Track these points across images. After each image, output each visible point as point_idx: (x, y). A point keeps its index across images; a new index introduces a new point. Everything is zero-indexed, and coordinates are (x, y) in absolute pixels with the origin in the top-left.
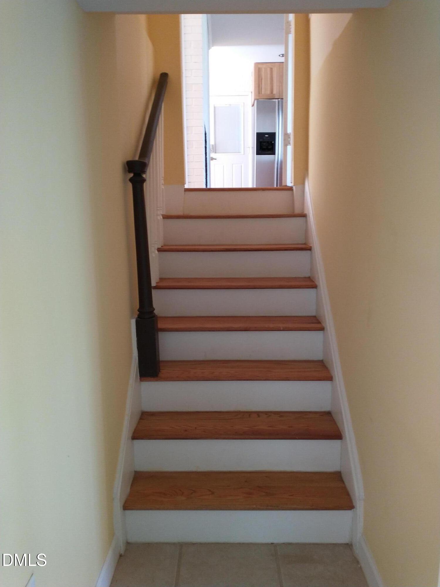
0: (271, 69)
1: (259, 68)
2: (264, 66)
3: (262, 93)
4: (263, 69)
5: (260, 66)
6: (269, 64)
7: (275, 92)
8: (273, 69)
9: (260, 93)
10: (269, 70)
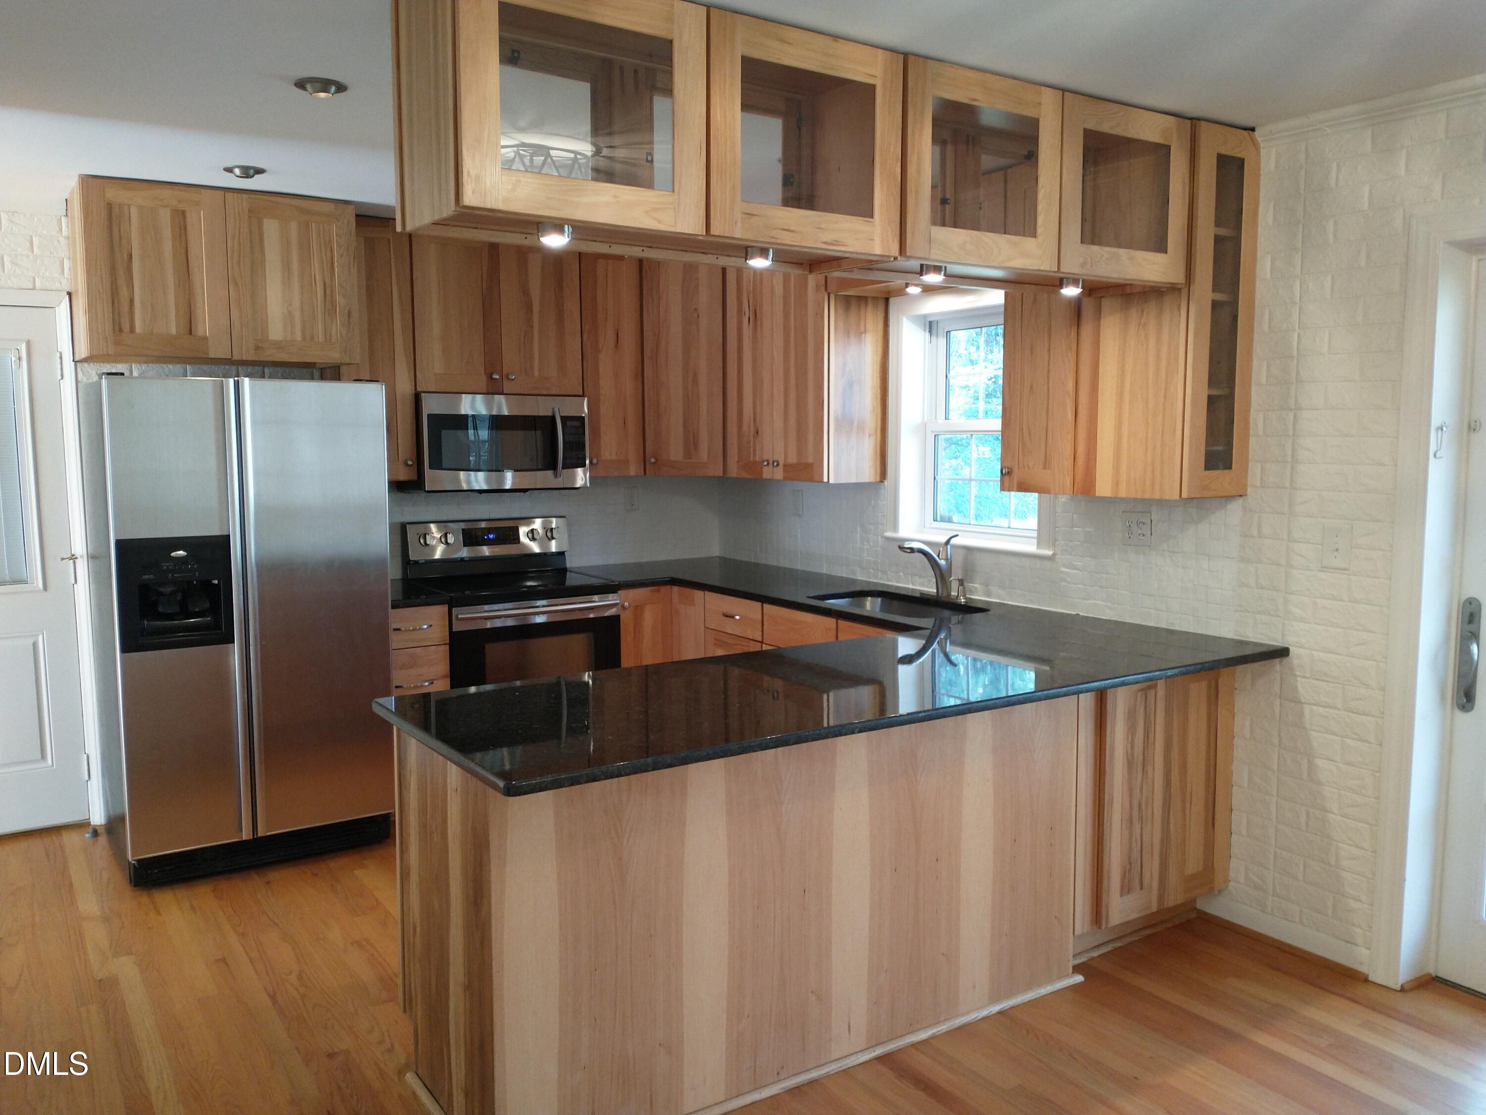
0: (180, 218)
1: (110, 206)
2: (138, 199)
3: (132, 329)
4: (134, 212)
5: (113, 194)
6: (166, 192)
7: (205, 326)
8: (191, 218)
9: (126, 327)
10: (165, 217)
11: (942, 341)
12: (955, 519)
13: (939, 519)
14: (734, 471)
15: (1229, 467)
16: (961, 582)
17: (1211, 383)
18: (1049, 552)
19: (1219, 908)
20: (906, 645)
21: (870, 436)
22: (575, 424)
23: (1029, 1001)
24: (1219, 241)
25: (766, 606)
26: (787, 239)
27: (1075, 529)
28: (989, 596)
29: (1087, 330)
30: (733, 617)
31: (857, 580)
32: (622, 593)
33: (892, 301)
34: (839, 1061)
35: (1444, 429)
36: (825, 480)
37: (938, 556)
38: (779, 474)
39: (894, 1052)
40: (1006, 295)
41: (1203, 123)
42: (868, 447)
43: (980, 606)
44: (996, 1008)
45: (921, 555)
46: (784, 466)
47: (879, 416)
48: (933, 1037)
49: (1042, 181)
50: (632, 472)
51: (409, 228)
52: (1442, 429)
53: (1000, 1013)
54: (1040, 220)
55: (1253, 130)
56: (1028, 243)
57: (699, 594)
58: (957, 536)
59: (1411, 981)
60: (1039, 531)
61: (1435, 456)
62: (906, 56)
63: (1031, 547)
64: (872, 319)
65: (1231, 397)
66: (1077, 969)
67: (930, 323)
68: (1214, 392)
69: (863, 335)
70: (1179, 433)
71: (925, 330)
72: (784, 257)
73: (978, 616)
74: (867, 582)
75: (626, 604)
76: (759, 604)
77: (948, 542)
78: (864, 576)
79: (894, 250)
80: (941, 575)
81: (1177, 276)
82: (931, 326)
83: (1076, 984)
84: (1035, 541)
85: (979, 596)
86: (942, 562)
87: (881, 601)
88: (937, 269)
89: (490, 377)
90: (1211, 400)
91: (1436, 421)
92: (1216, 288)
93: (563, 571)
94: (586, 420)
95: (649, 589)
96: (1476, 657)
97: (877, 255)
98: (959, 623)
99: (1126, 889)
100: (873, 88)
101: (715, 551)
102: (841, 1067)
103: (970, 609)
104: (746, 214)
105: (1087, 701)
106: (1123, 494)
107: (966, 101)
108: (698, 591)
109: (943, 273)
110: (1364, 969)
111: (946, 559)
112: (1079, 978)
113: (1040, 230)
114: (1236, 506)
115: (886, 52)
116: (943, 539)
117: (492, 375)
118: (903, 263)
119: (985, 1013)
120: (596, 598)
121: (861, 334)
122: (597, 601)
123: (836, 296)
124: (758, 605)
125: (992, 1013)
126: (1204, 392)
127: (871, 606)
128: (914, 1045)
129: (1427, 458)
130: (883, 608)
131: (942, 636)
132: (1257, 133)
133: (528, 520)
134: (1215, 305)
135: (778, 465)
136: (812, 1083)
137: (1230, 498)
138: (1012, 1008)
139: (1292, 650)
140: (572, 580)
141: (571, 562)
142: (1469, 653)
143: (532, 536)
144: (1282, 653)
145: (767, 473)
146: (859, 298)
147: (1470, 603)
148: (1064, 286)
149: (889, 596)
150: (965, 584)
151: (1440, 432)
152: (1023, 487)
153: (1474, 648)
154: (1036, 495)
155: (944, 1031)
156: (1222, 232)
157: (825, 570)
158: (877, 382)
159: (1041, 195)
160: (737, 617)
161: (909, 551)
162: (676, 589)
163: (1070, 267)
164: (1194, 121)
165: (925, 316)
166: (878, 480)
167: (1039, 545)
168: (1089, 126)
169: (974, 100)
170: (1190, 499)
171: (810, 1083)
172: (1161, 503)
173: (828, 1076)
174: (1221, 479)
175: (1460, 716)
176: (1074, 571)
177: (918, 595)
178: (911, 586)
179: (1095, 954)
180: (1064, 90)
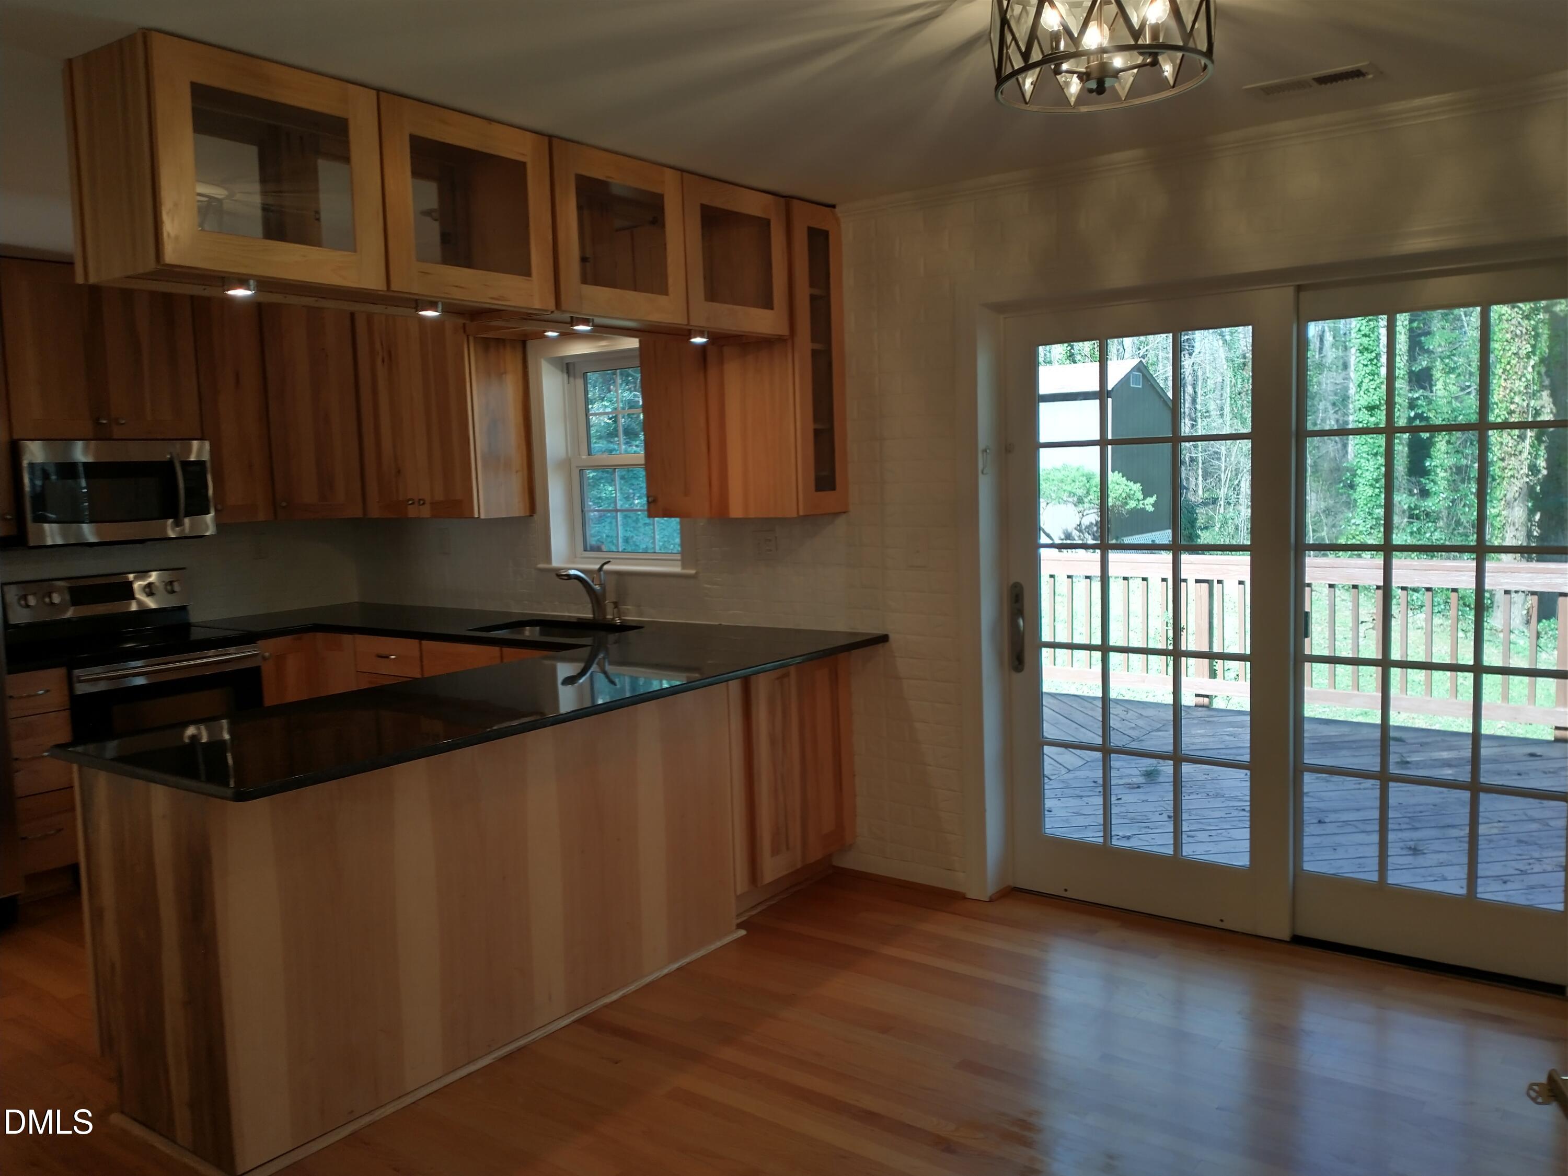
11: (580, 382)
12: (604, 548)
13: (588, 548)
14: (375, 512)
15: (834, 489)
16: (616, 605)
17: (816, 418)
18: (693, 572)
19: (850, 861)
20: (564, 670)
21: (517, 472)
22: (196, 470)
23: (702, 957)
24: (813, 298)
25: (424, 642)
26: (458, 295)
27: (714, 549)
28: (641, 615)
29: (713, 372)
30: (387, 657)
31: (511, 613)
32: (260, 643)
33: (530, 344)
34: (542, 1029)
35: (988, 451)
36: (476, 516)
37: (593, 582)
38: (426, 512)
39: (590, 1014)
40: (640, 342)
41: (795, 201)
42: (515, 483)
43: (634, 624)
44: (676, 966)
45: (576, 581)
46: (432, 504)
47: (525, 452)
48: (624, 997)
49: (669, 247)
50: (261, 517)
51: (92, 280)
52: (986, 451)
53: (678, 969)
54: (671, 281)
55: (834, 206)
56: (662, 300)
57: (347, 639)
58: (609, 562)
59: (997, 892)
60: (682, 553)
61: (982, 473)
62: (550, 137)
63: (677, 569)
64: (511, 361)
65: (831, 430)
66: (740, 926)
67: (567, 364)
68: (819, 427)
69: (504, 376)
70: (793, 460)
71: (562, 371)
72: (452, 309)
73: (631, 634)
74: (522, 613)
75: (267, 654)
76: (417, 641)
77: (601, 569)
78: (518, 609)
79: (551, 305)
80: (597, 599)
81: (784, 331)
82: (569, 367)
83: (738, 938)
84: (680, 563)
85: (632, 618)
86: (597, 587)
87: (540, 629)
88: (585, 322)
89: (96, 422)
90: (817, 433)
91: (981, 446)
92: (814, 340)
93: (187, 627)
94: (208, 465)
95: (290, 637)
96: (1022, 629)
97: (536, 309)
98: (616, 642)
99: (775, 851)
100: (524, 164)
101: (353, 596)
102: (545, 1033)
103: (625, 628)
104: (422, 272)
105: (735, 686)
106: (752, 515)
107: (601, 178)
108: (345, 635)
109: (591, 324)
110: (962, 889)
111: (600, 585)
112: (742, 932)
113: (671, 289)
114: (841, 521)
115: (533, 134)
116: (597, 567)
117: (98, 419)
118: (557, 315)
119: (666, 971)
120: (232, 650)
121: (501, 375)
122: (234, 653)
123: (475, 338)
124: (415, 642)
125: (672, 970)
126: (811, 427)
127: (528, 633)
128: (607, 1006)
129: (977, 476)
130: (542, 633)
131: (601, 656)
132: (837, 210)
133: (143, 573)
134: (815, 353)
135: (424, 504)
136: (520, 1050)
137: (836, 514)
138: (688, 964)
139: (892, 636)
140: (197, 634)
141: (196, 616)
142: (1017, 625)
143: (149, 590)
144: (884, 639)
145: (412, 512)
146: (498, 341)
147: (1016, 587)
148: (692, 336)
149: (547, 624)
150: (620, 607)
151: (985, 453)
152: (667, 513)
153: (1021, 622)
154: (678, 519)
155: (633, 990)
156: (817, 292)
157: (476, 607)
158: (520, 419)
159: (669, 260)
160: (393, 657)
161: (566, 578)
162: (320, 636)
163: (698, 320)
164: (788, 198)
165: (562, 358)
166: (528, 514)
167: (684, 566)
168: (705, 202)
169: (611, 178)
170: (806, 517)
171: (518, 1050)
172: (783, 521)
173: (534, 1042)
174: (828, 499)
175: (1017, 677)
176: (715, 587)
177: (575, 621)
178: (567, 614)
179: (753, 913)
180: (682, 171)
